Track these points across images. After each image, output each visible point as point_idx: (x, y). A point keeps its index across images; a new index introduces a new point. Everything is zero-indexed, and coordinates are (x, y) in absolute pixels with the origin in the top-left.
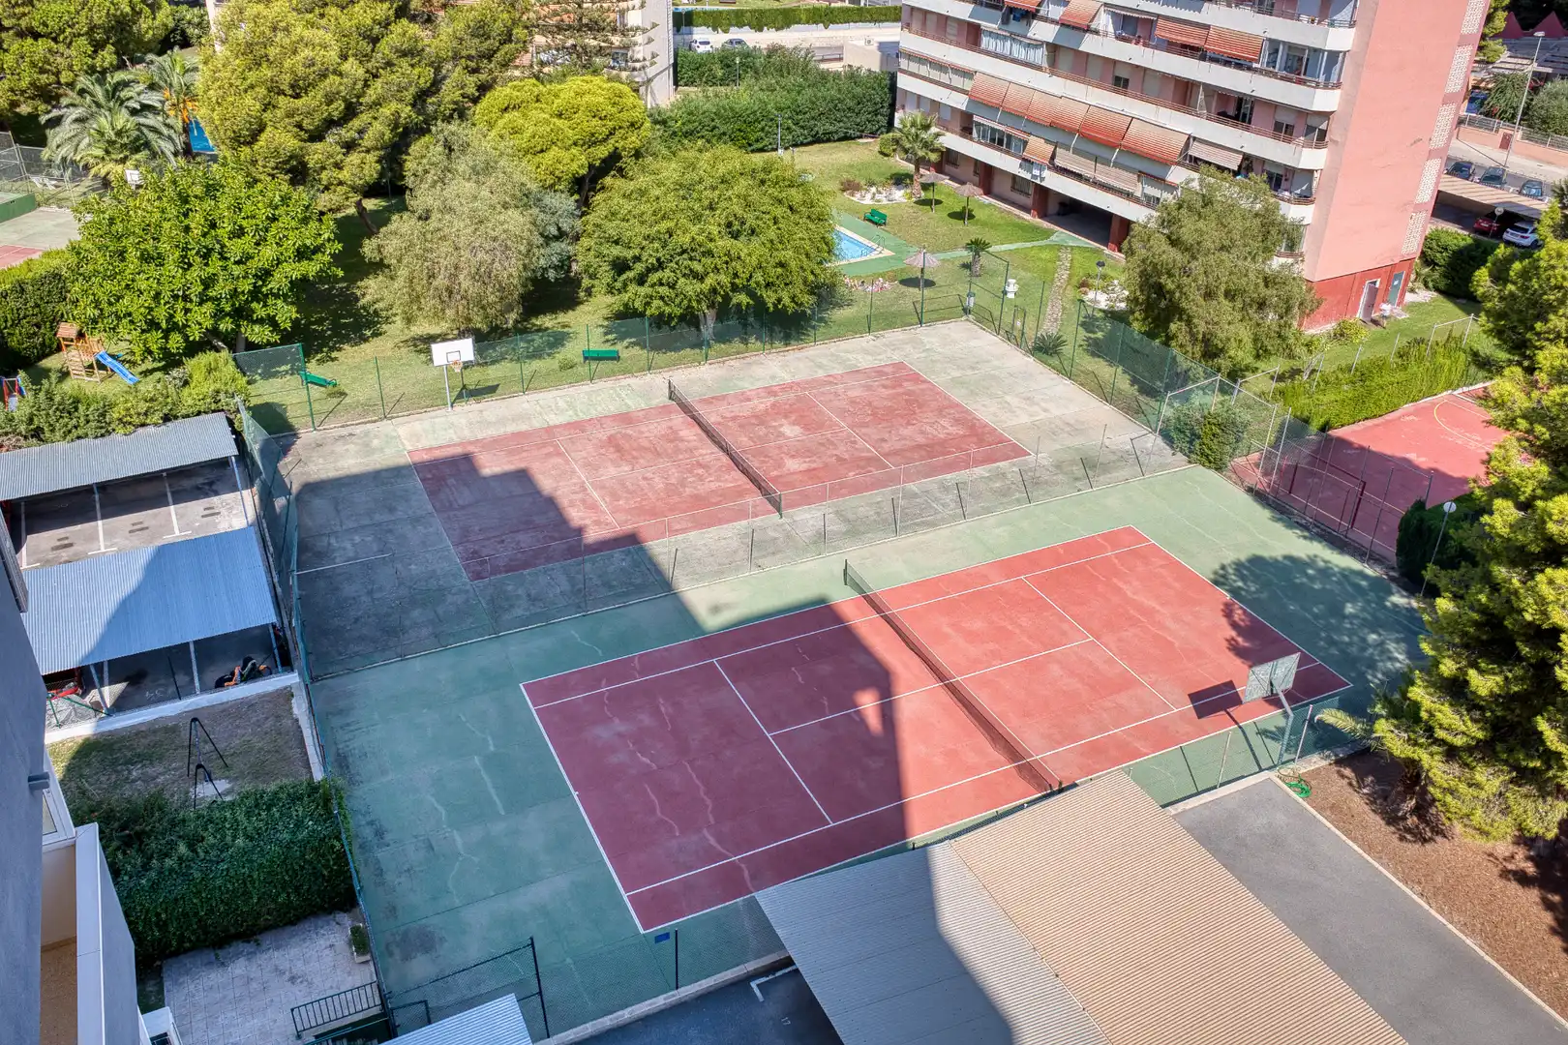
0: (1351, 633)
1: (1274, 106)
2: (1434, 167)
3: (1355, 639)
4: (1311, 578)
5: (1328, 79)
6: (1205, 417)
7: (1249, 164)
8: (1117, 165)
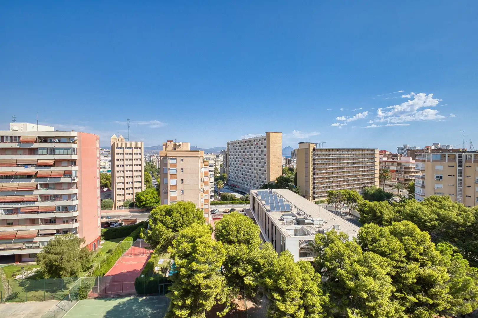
0: (138, 312)
1: (62, 218)
2: (99, 219)
3: (139, 313)
4: (122, 307)
5: (74, 210)
6: (79, 288)
7: (58, 231)
8: (14, 243)
